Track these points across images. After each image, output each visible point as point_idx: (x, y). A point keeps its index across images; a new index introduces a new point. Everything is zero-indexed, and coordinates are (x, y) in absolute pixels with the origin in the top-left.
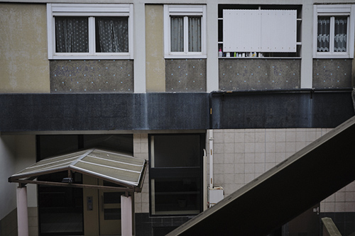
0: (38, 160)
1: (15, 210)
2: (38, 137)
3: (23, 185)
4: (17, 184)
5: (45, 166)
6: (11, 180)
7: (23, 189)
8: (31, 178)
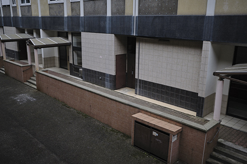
0: (234, 64)
1: (215, 94)
2: (236, 48)
3: (221, 79)
4: (218, 78)
5: (239, 69)
6: (215, 74)
7: (221, 81)
8: (228, 75)
